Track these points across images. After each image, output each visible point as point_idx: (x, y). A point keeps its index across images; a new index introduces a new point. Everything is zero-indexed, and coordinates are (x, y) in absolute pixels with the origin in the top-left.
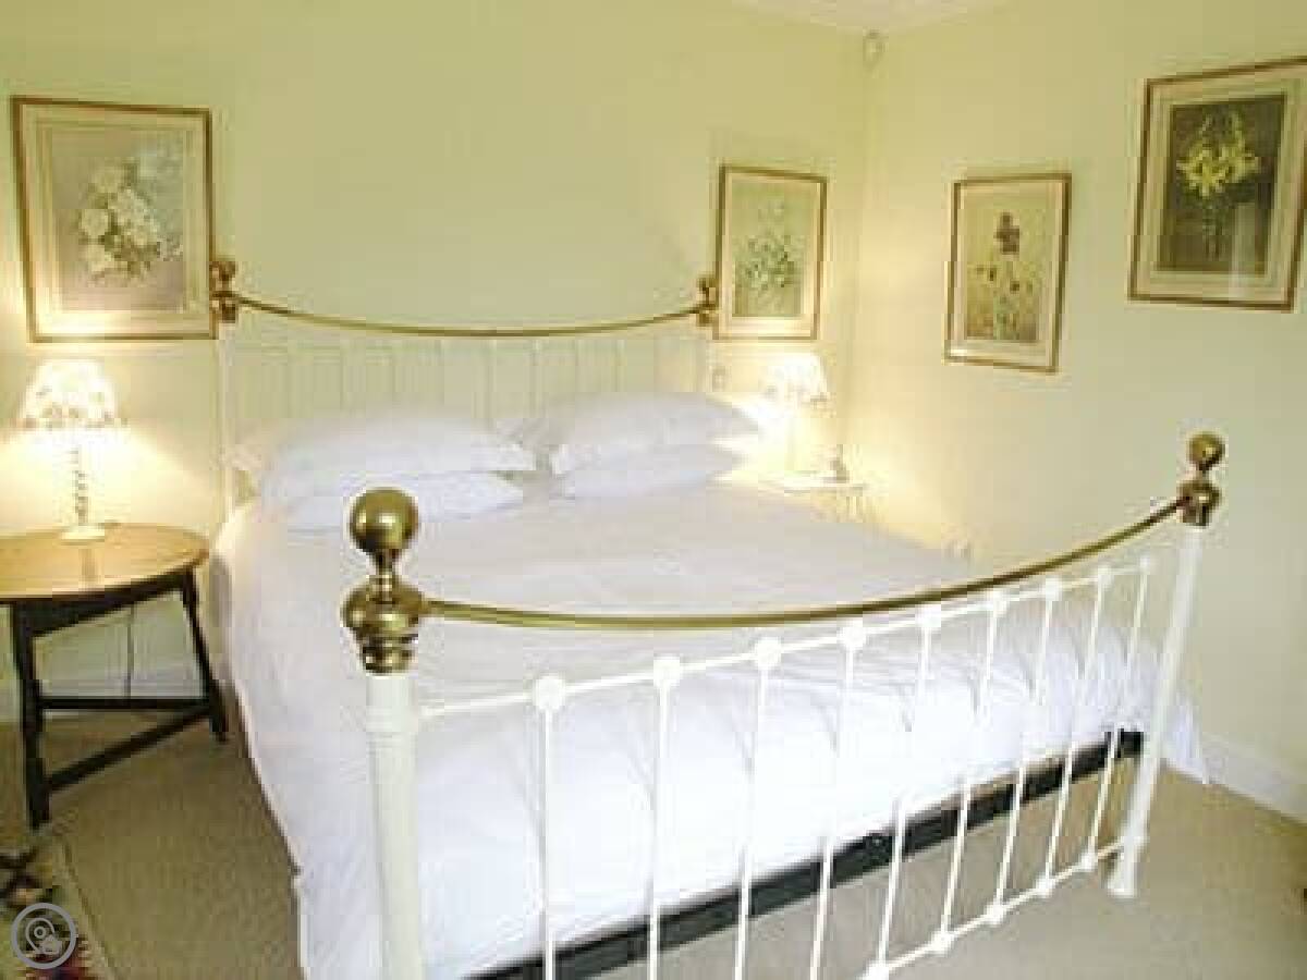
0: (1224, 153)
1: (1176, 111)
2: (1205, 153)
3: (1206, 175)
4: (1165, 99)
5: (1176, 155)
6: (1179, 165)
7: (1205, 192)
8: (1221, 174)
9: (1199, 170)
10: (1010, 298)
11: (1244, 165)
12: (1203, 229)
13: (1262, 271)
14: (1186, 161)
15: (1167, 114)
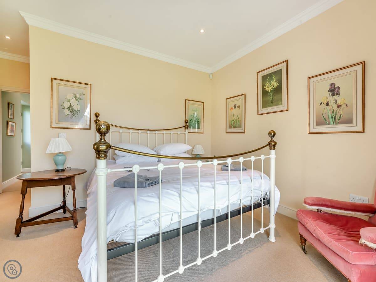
0: (272, 82)
1: (263, 77)
2: (269, 84)
4: (260, 75)
5: (263, 85)
7: (269, 91)
9: (268, 87)
10: (337, 110)
11: (276, 84)
12: (270, 98)
13: (282, 104)
14: (265, 86)
15: (261, 78)
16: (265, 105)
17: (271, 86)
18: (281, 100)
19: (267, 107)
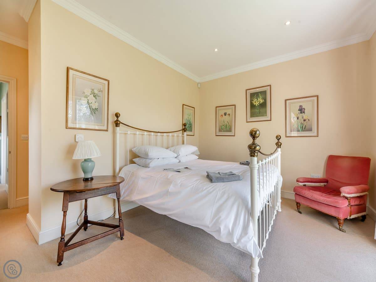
0: (259, 99)
1: (251, 94)
2: (256, 100)
3: (256, 103)
4: (249, 92)
5: (251, 101)
6: (252, 102)
7: (256, 105)
8: (259, 102)
10: (303, 123)
11: (262, 101)
12: (257, 111)
13: (266, 116)
14: (253, 101)
15: (250, 94)
16: (252, 115)
17: (257, 102)
18: (266, 112)
19: (254, 117)
